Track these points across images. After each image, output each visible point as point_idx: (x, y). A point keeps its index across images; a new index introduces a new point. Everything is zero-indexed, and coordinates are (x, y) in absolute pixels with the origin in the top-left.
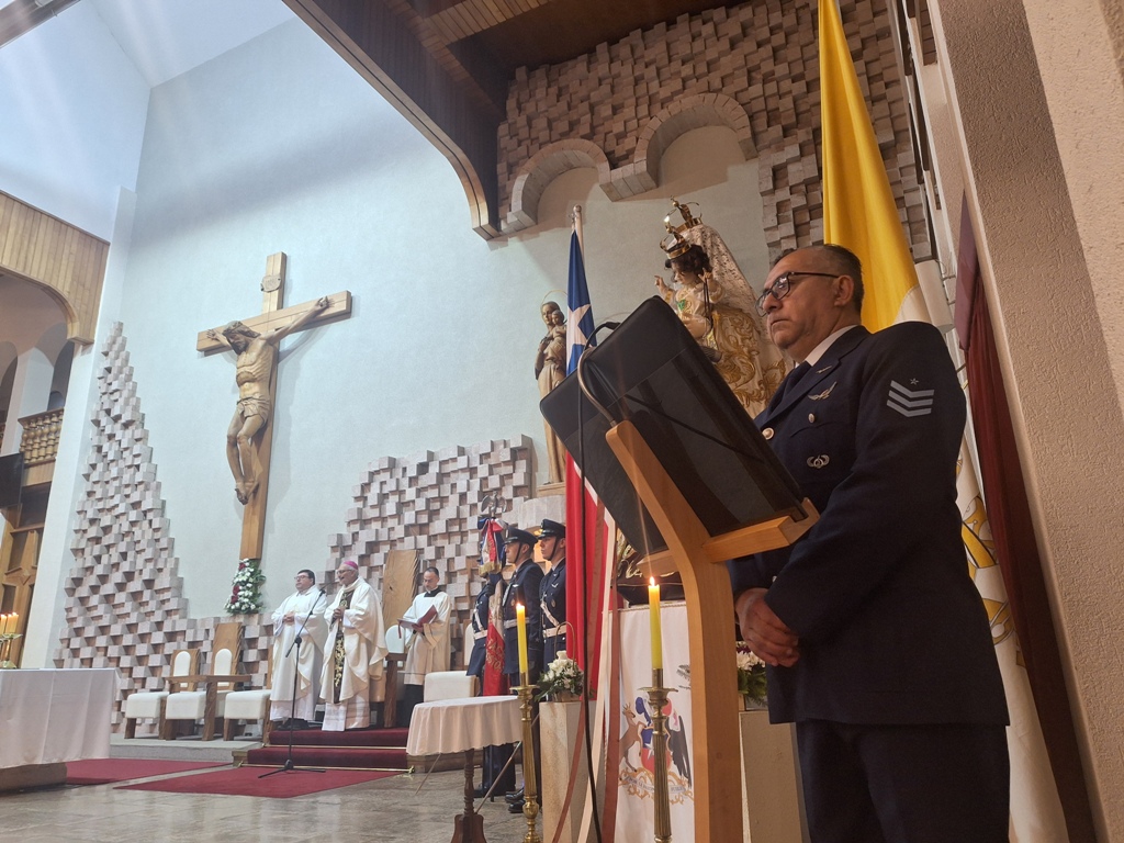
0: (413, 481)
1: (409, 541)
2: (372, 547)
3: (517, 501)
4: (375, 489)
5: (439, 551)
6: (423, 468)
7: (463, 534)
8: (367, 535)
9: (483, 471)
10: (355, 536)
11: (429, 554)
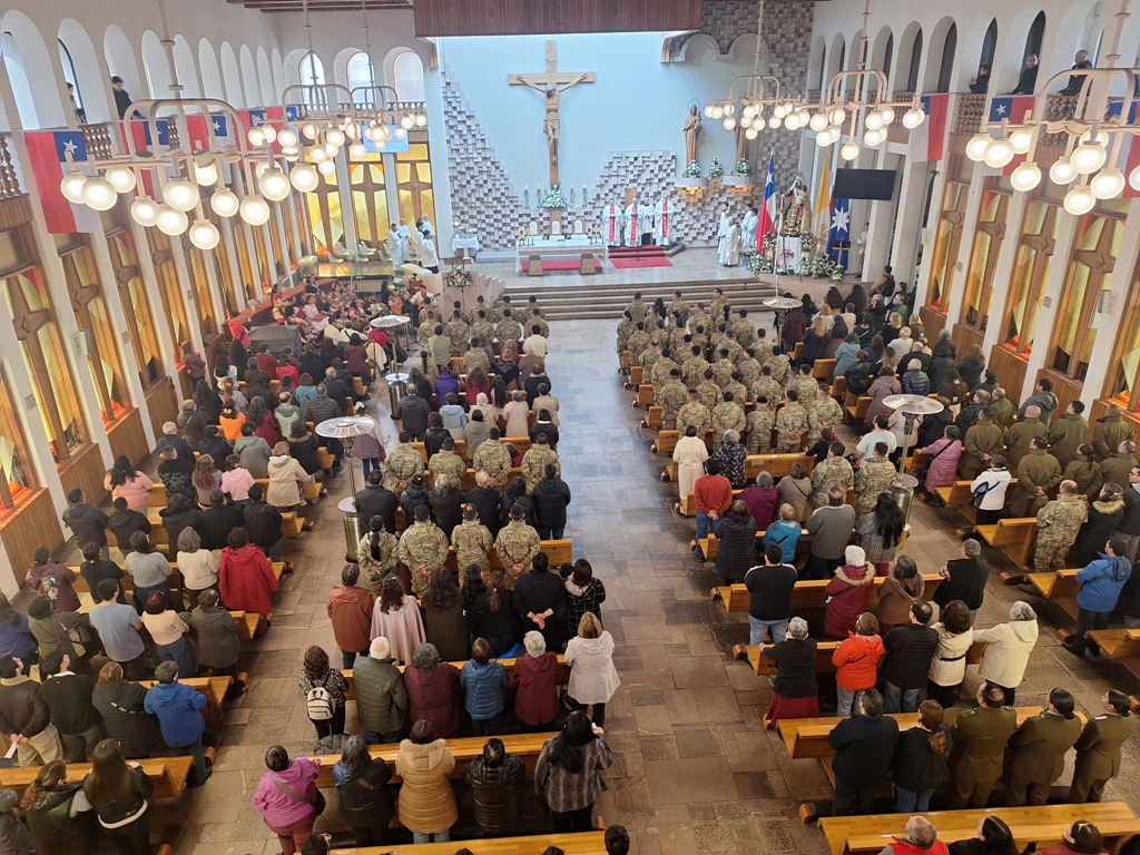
0: (632, 163)
1: (631, 186)
2: (615, 186)
3: (672, 174)
4: (615, 165)
5: (643, 189)
6: (636, 159)
7: (651, 184)
8: (613, 181)
9: (660, 163)
10: (607, 181)
11: (639, 190)
